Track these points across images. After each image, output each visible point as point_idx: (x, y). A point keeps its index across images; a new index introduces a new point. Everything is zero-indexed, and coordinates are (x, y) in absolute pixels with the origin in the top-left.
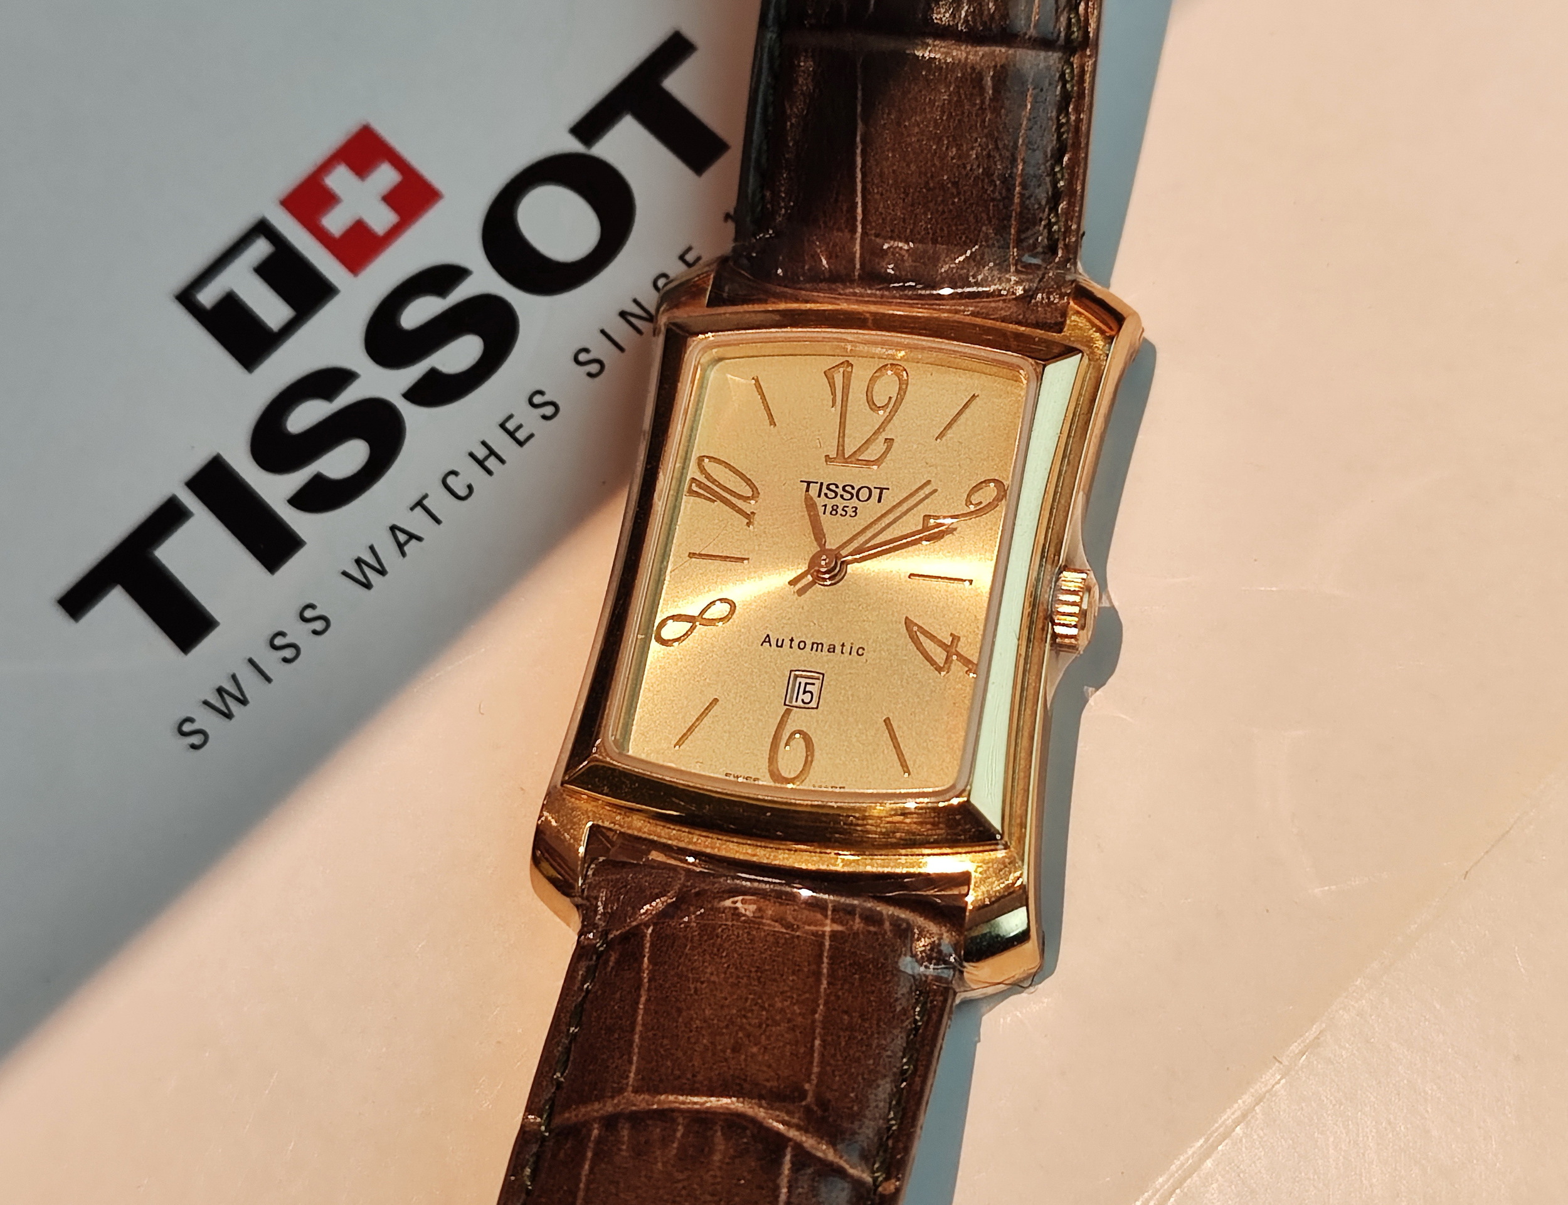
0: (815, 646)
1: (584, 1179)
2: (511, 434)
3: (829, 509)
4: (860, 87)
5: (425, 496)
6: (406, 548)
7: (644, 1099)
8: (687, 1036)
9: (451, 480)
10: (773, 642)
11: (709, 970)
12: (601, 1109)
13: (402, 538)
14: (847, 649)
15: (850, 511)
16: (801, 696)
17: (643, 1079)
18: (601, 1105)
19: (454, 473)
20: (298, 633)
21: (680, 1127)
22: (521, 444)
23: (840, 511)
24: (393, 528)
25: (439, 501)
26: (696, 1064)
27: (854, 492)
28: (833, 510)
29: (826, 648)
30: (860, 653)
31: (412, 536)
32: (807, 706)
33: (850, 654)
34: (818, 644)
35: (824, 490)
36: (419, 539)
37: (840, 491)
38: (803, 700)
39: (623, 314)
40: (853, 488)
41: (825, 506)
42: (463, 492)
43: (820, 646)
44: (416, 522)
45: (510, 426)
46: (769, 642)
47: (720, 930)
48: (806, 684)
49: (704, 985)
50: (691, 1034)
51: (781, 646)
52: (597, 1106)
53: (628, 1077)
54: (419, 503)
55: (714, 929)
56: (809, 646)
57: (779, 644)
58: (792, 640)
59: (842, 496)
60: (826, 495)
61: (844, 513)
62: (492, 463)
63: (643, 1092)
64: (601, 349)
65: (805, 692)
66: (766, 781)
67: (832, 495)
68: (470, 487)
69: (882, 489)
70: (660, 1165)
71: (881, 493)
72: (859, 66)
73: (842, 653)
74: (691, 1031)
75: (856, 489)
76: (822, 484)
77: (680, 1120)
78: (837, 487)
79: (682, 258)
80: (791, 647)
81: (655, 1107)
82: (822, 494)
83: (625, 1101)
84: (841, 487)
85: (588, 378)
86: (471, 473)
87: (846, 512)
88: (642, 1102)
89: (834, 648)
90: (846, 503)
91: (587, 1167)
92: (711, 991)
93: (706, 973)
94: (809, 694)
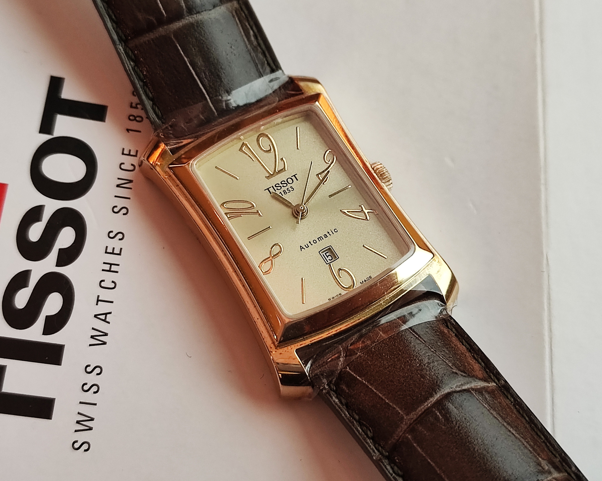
0: (319, 239)
1: (423, 453)
2: (113, 253)
3: (283, 193)
4: (178, 45)
5: (98, 296)
6: (107, 320)
7: (413, 414)
8: (404, 386)
9: (103, 284)
10: (305, 247)
11: (385, 363)
12: (401, 429)
13: (103, 317)
14: (331, 233)
15: (290, 189)
16: (328, 259)
17: (405, 409)
18: (400, 428)
19: (103, 281)
20: (92, 379)
21: (436, 412)
22: (119, 254)
23: (286, 191)
24: (96, 316)
25: (105, 295)
26: (417, 391)
27: (286, 182)
28: (284, 192)
29: (323, 237)
30: (336, 231)
31: (106, 314)
32: (332, 261)
33: (333, 234)
34: (320, 238)
35: (275, 188)
36: (110, 313)
37: (281, 185)
38: (329, 260)
39: (118, 186)
40: (285, 181)
41: (280, 193)
42: (112, 285)
43: (321, 238)
44: (103, 308)
45: (110, 250)
46: (303, 248)
47: (373, 349)
48: (325, 254)
49: (390, 368)
50: (405, 384)
51: (308, 247)
52: (399, 430)
53: (399, 413)
54: (98, 301)
55: (371, 351)
56: (317, 240)
57: (307, 246)
58: (310, 242)
59: (283, 186)
60: (277, 189)
61: (289, 191)
62: (114, 268)
63: (411, 413)
64: (121, 203)
65: (327, 257)
66: (343, 292)
67: (280, 188)
68: (113, 282)
69: (294, 176)
70: (443, 427)
71: (295, 177)
72: (173, 37)
73: (330, 235)
74: (403, 384)
75: (286, 181)
76: (273, 187)
77: (434, 409)
78: (279, 184)
79: (123, 154)
80: (312, 245)
81: (420, 413)
82: (276, 190)
83: (407, 420)
84: (280, 183)
85: (125, 216)
86: (109, 277)
87: (289, 190)
88: (413, 416)
89: (326, 235)
90: (287, 187)
91: (419, 449)
92: (394, 367)
93: (385, 364)
94: (330, 256)
